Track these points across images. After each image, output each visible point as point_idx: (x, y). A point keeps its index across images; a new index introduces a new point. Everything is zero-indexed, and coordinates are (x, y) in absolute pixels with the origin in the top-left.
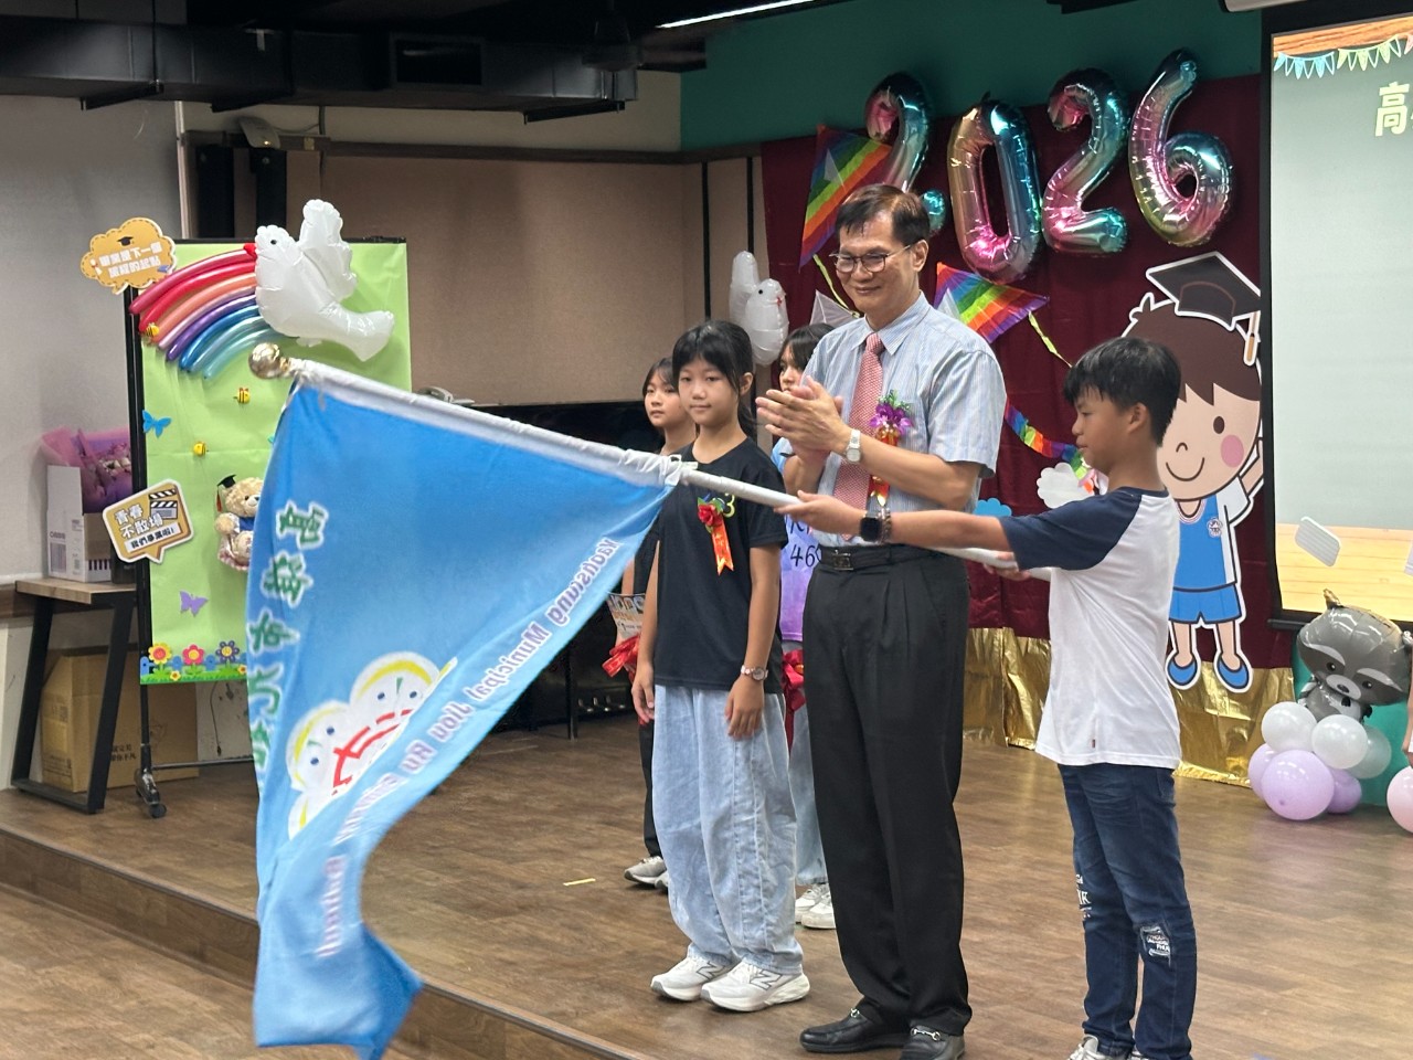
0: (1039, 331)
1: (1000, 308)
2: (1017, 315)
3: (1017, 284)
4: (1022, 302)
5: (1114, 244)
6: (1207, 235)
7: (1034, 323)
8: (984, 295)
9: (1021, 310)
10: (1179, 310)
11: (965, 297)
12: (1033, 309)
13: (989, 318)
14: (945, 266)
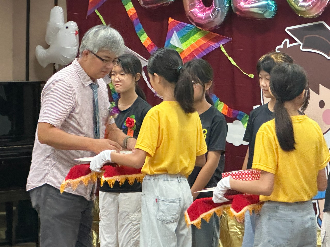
0: (226, 54)
1: (204, 42)
2: (214, 46)
3: (214, 30)
4: (217, 40)
5: (269, 15)
6: (320, 13)
7: (223, 50)
8: (195, 35)
9: (216, 44)
10: (302, 48)
11: (185, 35)
12: (223, 43)
13: (198, 47)
14: (173, 20)
